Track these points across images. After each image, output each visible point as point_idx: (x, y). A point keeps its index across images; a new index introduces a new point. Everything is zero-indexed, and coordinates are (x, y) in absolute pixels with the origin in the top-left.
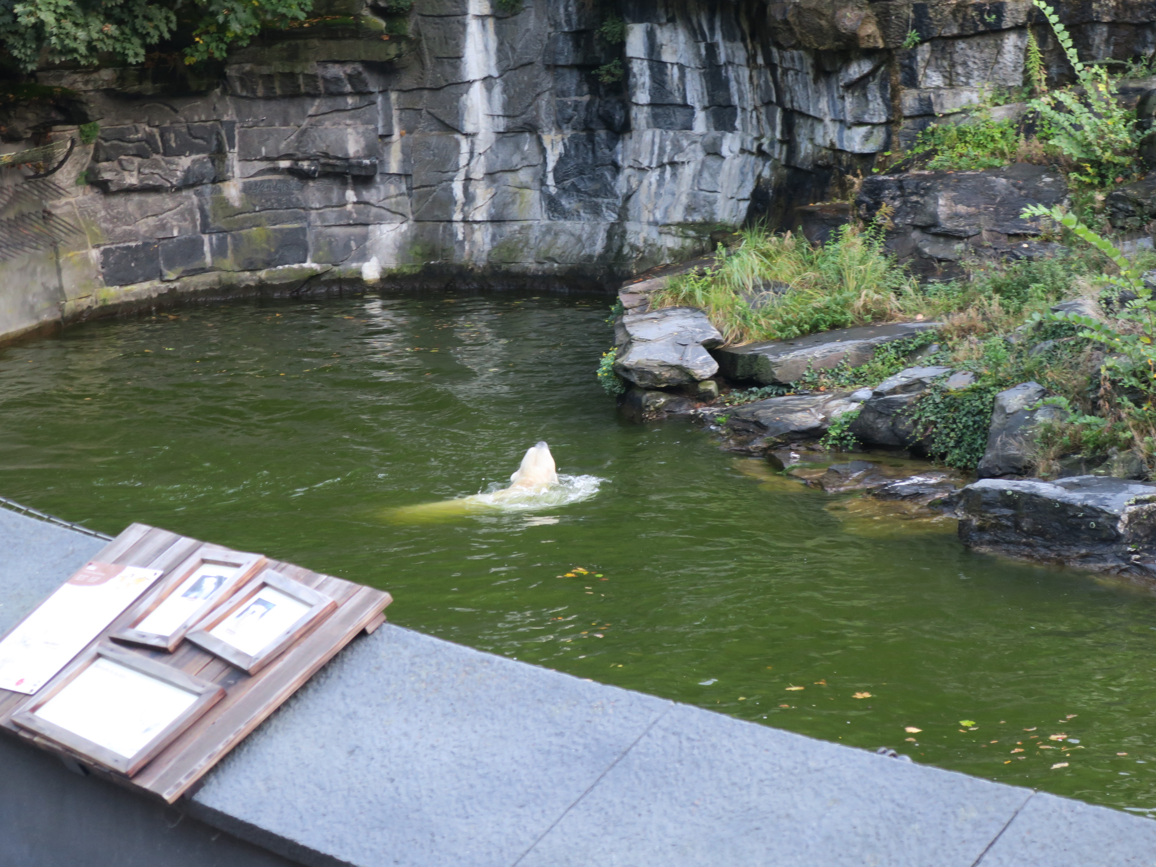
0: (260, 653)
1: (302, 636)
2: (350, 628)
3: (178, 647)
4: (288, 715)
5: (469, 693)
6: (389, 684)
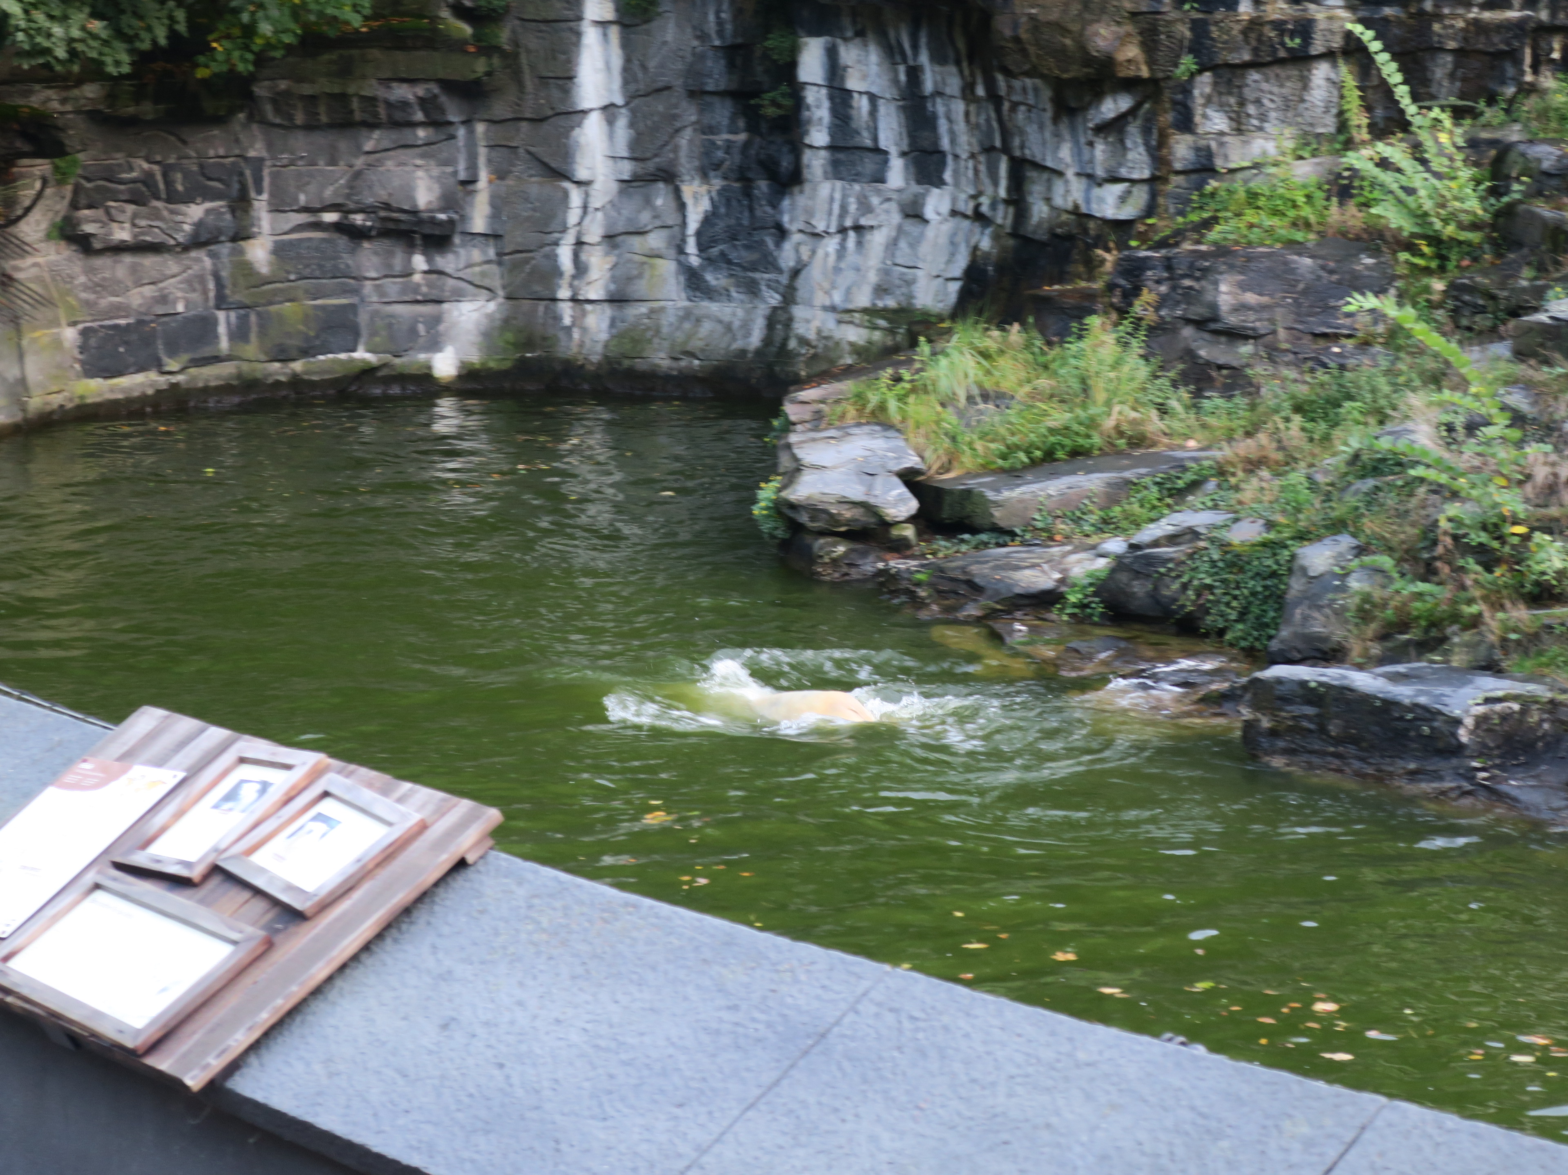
0: (320, 888)
1: (377, 866)
2: (445, 857)
3: (206, 877)
4: (357, 974)
5: (607, 949)
6: (497, 933)
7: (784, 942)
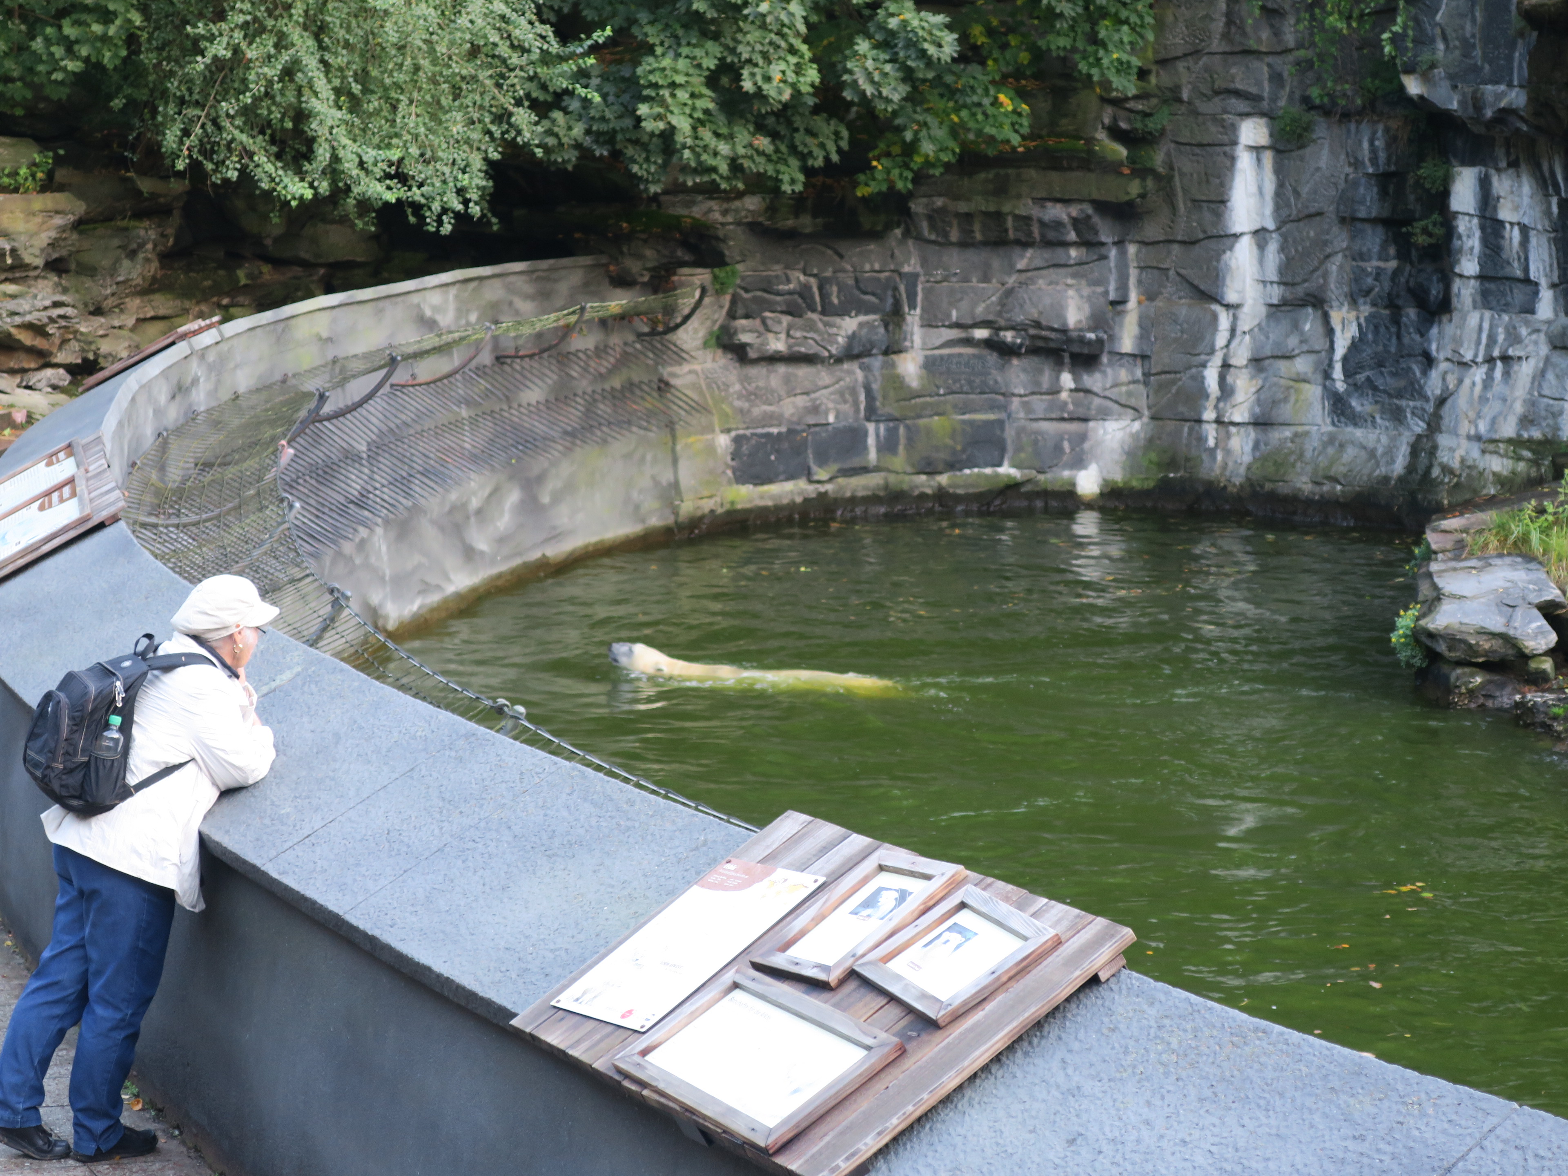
0: (954, 997)
1: (1010, 979)
2: (1078, 973)
3: (842, 982)
4: (987, 1084)
5: (1236, 1073)
6: (1126, 1052)
7: (1412, 1074)
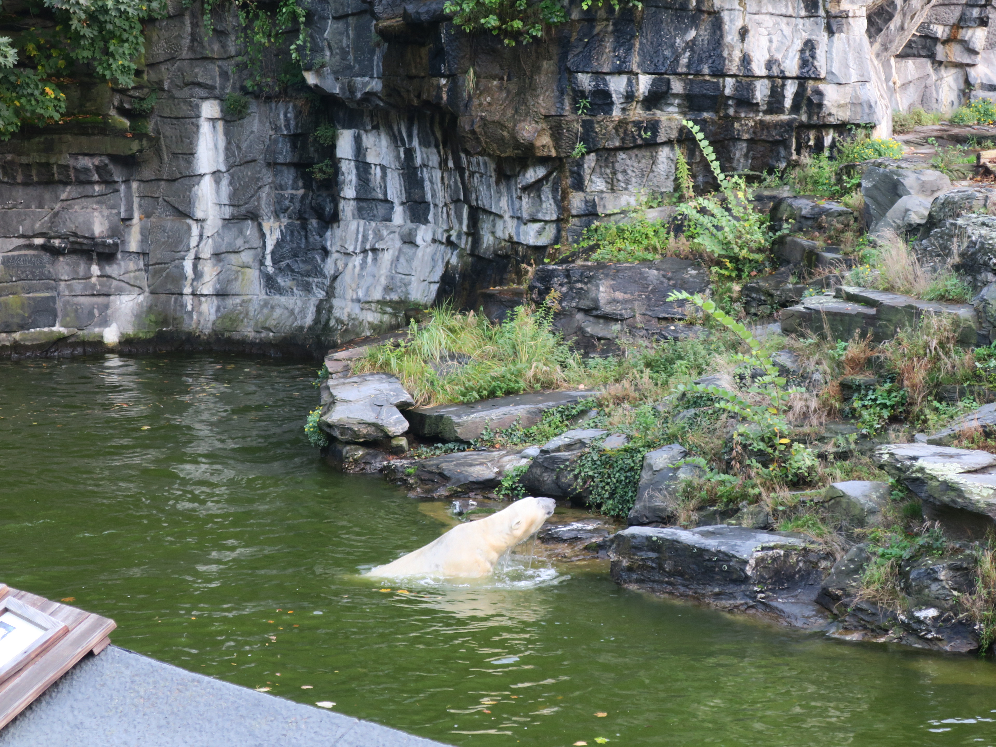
1: (37, 656)
2: (79, 650)
4: (23, 724)
5: (181, 708)
6: (111, 699)
7: (291, 704)
